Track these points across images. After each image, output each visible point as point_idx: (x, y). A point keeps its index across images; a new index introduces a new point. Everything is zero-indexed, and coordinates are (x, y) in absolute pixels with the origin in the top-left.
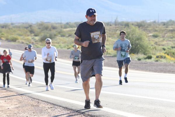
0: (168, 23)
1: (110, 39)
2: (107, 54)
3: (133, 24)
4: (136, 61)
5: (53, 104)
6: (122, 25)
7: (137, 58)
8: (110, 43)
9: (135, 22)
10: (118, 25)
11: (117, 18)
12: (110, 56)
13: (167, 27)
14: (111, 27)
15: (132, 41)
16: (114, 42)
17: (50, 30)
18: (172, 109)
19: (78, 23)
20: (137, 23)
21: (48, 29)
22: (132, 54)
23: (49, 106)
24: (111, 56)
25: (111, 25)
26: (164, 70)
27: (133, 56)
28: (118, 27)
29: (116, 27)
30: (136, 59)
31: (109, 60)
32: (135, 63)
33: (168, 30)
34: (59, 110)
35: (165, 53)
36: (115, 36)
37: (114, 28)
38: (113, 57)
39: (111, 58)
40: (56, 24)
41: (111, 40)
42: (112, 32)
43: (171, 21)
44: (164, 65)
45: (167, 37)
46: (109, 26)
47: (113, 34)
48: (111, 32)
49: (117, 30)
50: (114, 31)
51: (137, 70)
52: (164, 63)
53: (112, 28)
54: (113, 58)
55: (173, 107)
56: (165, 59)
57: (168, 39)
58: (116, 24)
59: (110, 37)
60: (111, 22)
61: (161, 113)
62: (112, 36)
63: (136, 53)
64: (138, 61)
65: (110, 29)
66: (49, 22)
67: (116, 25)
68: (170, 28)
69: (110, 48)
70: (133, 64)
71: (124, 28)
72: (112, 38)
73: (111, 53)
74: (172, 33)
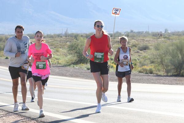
0: (115, 34)
1: (61, 49)
2: (58, 64)
3: (82, 36)
4: (85, 70)
5: (8, 112)
6: (72, 37)
7: (86, 67)
8: (61, 54)
9: (84, 34)
10: (68, 37)
11: (67, 30)
12: (60, 65)
13: (114, 39)
14: (61, 38)
15: (82, 51)
16: (65, 52)
17: (4, 42)
18: (120, 115)
19: (30, 34)
20: (86, 34)
21: (3, 41)
22: (82, 64)
23: (4, 113)
24: (62, 65)
25: (61, 37)
26: (112, 78)
27: (82, 65)
28: (68, 39)
29: (66, 39)
30: (86, 69)
31: (60, 70)
32: (84, 72)
33: (115, 41)
34: (13, 116)
35: (112, 63)
36: (65, 47)
37: (65, 40)
38: (63, 66)
39: (62, 67)
40: (10, 36)
41: (61, 51)
42: (63, 43)
43: (117, 32)
44: (112, 74)
45: (114, 48)
46: (60, 38)
47: (64, 46)
48: (61, 43)
49: (68, 41)
50: (65, 42)
51: (86, 79)
52: (112, 72)
53: (63, 40)
54: (63, 68)
55: (120, 114)
56: (112, 68)
57: (115, 50)
58: (66, 35)
59: (60, 48)
60: (61, 34)
61: (110, 119)
62: (63, 48)
63: (85, 63)
64: (87, 70)
65: (60, 40)
66: (3, 34)
67: (66, 37)
68: (116, 39)
69: (61, 58)
70: (83, 73)
71: (74, 39)
72: (63, 49)
73: (62, 63)
74: (119, 44)
